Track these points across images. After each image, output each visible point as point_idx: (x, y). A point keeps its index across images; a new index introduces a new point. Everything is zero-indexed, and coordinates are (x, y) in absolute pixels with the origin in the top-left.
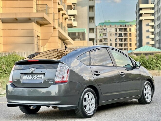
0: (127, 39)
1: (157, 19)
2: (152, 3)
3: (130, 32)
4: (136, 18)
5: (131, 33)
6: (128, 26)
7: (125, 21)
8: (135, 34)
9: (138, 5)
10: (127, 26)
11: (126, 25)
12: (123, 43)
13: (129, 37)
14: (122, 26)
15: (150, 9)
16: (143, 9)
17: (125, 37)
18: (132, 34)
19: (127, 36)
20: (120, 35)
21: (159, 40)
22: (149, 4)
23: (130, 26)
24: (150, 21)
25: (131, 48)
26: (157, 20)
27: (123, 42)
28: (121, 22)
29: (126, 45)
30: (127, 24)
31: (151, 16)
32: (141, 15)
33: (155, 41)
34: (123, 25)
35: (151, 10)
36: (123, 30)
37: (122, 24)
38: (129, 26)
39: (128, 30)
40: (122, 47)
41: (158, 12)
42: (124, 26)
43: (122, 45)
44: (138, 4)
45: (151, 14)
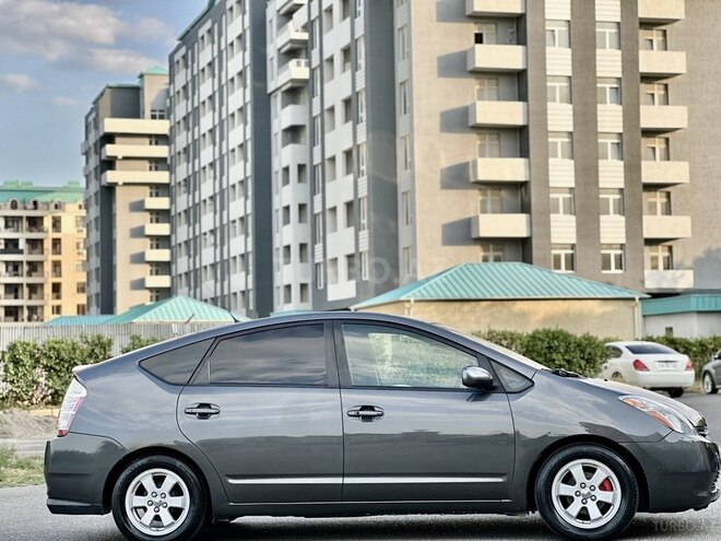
0: (42, 263)
1: (183, 183)
2: (157, 114)
3: (57, 235)
4: (87, 176)
5: (59, 240)
6: (48, 209)
7: (30, 184)
8: (78, 244)
9: (93, 122)
10: (40, 205)
11: (35, 203)
12: (24, 280)
13: (49, 257)
14: (19, 205)
15: (147, 140)
16: (118, 140)
17: (30, 253)
18: (63, 242)
19: (39, 250)
20: (11, 246)
21: (192, 274)
22: (143, 118)
23: (56, 207)
24: (147, 190)
25: (57, 302)
26: (183, 189)
27: (22, 275)
28: (14, 187)
29: (36, 293)
30: (41, 199)
31: (151, 169)
32: (109, 164)
33: (174, 274)
34: (24, 202)
35: (151, 144)
36: (25, 224)
37: (18, 198)
38: (52, 206)
39: (48, 223)
40: (16, 297)
41: (191, 158)
42: (31, 206)
43: (16, 291)
44: (93, 115)
45: (150, 159)
